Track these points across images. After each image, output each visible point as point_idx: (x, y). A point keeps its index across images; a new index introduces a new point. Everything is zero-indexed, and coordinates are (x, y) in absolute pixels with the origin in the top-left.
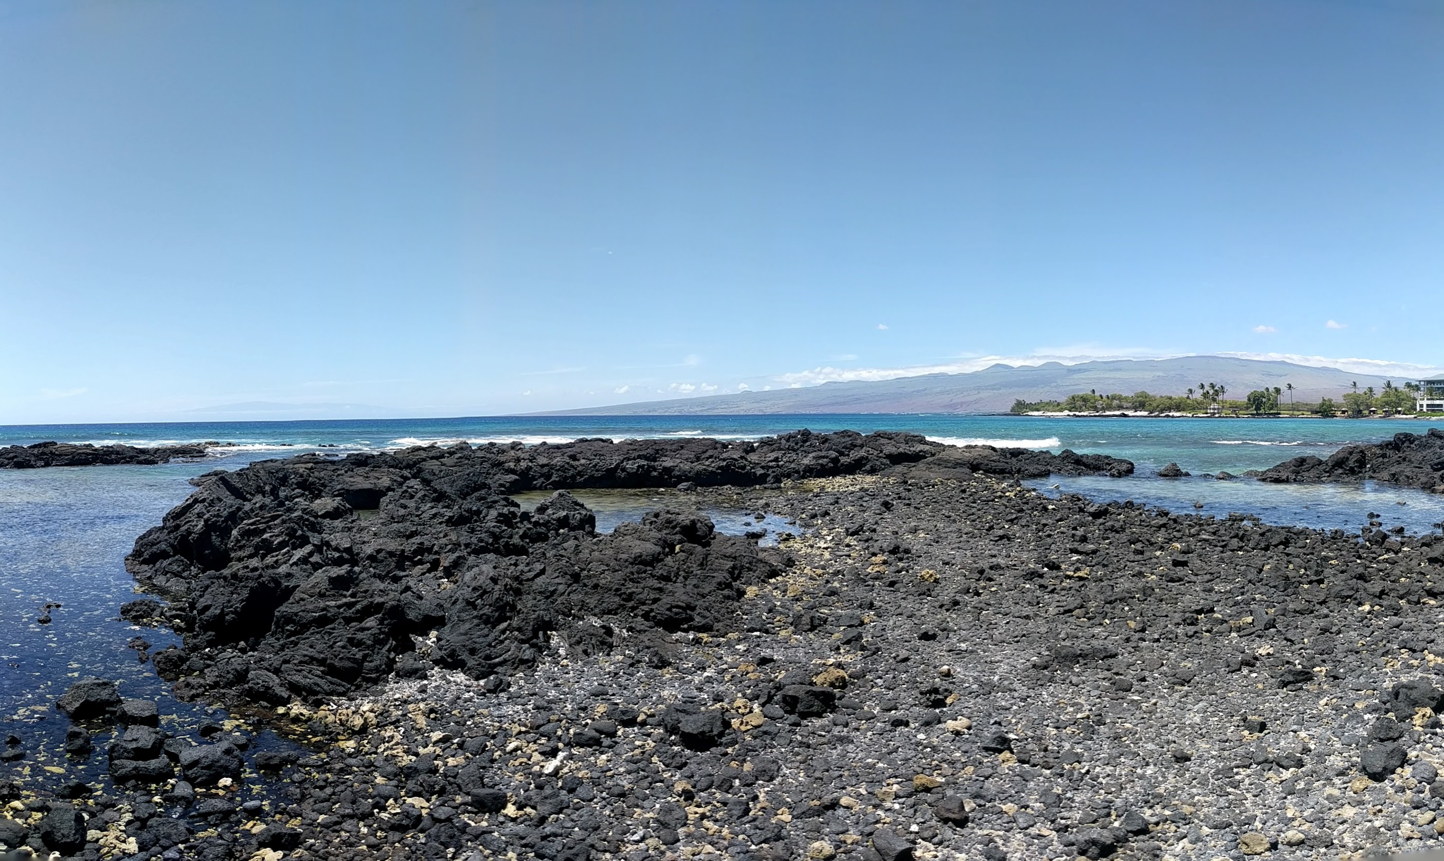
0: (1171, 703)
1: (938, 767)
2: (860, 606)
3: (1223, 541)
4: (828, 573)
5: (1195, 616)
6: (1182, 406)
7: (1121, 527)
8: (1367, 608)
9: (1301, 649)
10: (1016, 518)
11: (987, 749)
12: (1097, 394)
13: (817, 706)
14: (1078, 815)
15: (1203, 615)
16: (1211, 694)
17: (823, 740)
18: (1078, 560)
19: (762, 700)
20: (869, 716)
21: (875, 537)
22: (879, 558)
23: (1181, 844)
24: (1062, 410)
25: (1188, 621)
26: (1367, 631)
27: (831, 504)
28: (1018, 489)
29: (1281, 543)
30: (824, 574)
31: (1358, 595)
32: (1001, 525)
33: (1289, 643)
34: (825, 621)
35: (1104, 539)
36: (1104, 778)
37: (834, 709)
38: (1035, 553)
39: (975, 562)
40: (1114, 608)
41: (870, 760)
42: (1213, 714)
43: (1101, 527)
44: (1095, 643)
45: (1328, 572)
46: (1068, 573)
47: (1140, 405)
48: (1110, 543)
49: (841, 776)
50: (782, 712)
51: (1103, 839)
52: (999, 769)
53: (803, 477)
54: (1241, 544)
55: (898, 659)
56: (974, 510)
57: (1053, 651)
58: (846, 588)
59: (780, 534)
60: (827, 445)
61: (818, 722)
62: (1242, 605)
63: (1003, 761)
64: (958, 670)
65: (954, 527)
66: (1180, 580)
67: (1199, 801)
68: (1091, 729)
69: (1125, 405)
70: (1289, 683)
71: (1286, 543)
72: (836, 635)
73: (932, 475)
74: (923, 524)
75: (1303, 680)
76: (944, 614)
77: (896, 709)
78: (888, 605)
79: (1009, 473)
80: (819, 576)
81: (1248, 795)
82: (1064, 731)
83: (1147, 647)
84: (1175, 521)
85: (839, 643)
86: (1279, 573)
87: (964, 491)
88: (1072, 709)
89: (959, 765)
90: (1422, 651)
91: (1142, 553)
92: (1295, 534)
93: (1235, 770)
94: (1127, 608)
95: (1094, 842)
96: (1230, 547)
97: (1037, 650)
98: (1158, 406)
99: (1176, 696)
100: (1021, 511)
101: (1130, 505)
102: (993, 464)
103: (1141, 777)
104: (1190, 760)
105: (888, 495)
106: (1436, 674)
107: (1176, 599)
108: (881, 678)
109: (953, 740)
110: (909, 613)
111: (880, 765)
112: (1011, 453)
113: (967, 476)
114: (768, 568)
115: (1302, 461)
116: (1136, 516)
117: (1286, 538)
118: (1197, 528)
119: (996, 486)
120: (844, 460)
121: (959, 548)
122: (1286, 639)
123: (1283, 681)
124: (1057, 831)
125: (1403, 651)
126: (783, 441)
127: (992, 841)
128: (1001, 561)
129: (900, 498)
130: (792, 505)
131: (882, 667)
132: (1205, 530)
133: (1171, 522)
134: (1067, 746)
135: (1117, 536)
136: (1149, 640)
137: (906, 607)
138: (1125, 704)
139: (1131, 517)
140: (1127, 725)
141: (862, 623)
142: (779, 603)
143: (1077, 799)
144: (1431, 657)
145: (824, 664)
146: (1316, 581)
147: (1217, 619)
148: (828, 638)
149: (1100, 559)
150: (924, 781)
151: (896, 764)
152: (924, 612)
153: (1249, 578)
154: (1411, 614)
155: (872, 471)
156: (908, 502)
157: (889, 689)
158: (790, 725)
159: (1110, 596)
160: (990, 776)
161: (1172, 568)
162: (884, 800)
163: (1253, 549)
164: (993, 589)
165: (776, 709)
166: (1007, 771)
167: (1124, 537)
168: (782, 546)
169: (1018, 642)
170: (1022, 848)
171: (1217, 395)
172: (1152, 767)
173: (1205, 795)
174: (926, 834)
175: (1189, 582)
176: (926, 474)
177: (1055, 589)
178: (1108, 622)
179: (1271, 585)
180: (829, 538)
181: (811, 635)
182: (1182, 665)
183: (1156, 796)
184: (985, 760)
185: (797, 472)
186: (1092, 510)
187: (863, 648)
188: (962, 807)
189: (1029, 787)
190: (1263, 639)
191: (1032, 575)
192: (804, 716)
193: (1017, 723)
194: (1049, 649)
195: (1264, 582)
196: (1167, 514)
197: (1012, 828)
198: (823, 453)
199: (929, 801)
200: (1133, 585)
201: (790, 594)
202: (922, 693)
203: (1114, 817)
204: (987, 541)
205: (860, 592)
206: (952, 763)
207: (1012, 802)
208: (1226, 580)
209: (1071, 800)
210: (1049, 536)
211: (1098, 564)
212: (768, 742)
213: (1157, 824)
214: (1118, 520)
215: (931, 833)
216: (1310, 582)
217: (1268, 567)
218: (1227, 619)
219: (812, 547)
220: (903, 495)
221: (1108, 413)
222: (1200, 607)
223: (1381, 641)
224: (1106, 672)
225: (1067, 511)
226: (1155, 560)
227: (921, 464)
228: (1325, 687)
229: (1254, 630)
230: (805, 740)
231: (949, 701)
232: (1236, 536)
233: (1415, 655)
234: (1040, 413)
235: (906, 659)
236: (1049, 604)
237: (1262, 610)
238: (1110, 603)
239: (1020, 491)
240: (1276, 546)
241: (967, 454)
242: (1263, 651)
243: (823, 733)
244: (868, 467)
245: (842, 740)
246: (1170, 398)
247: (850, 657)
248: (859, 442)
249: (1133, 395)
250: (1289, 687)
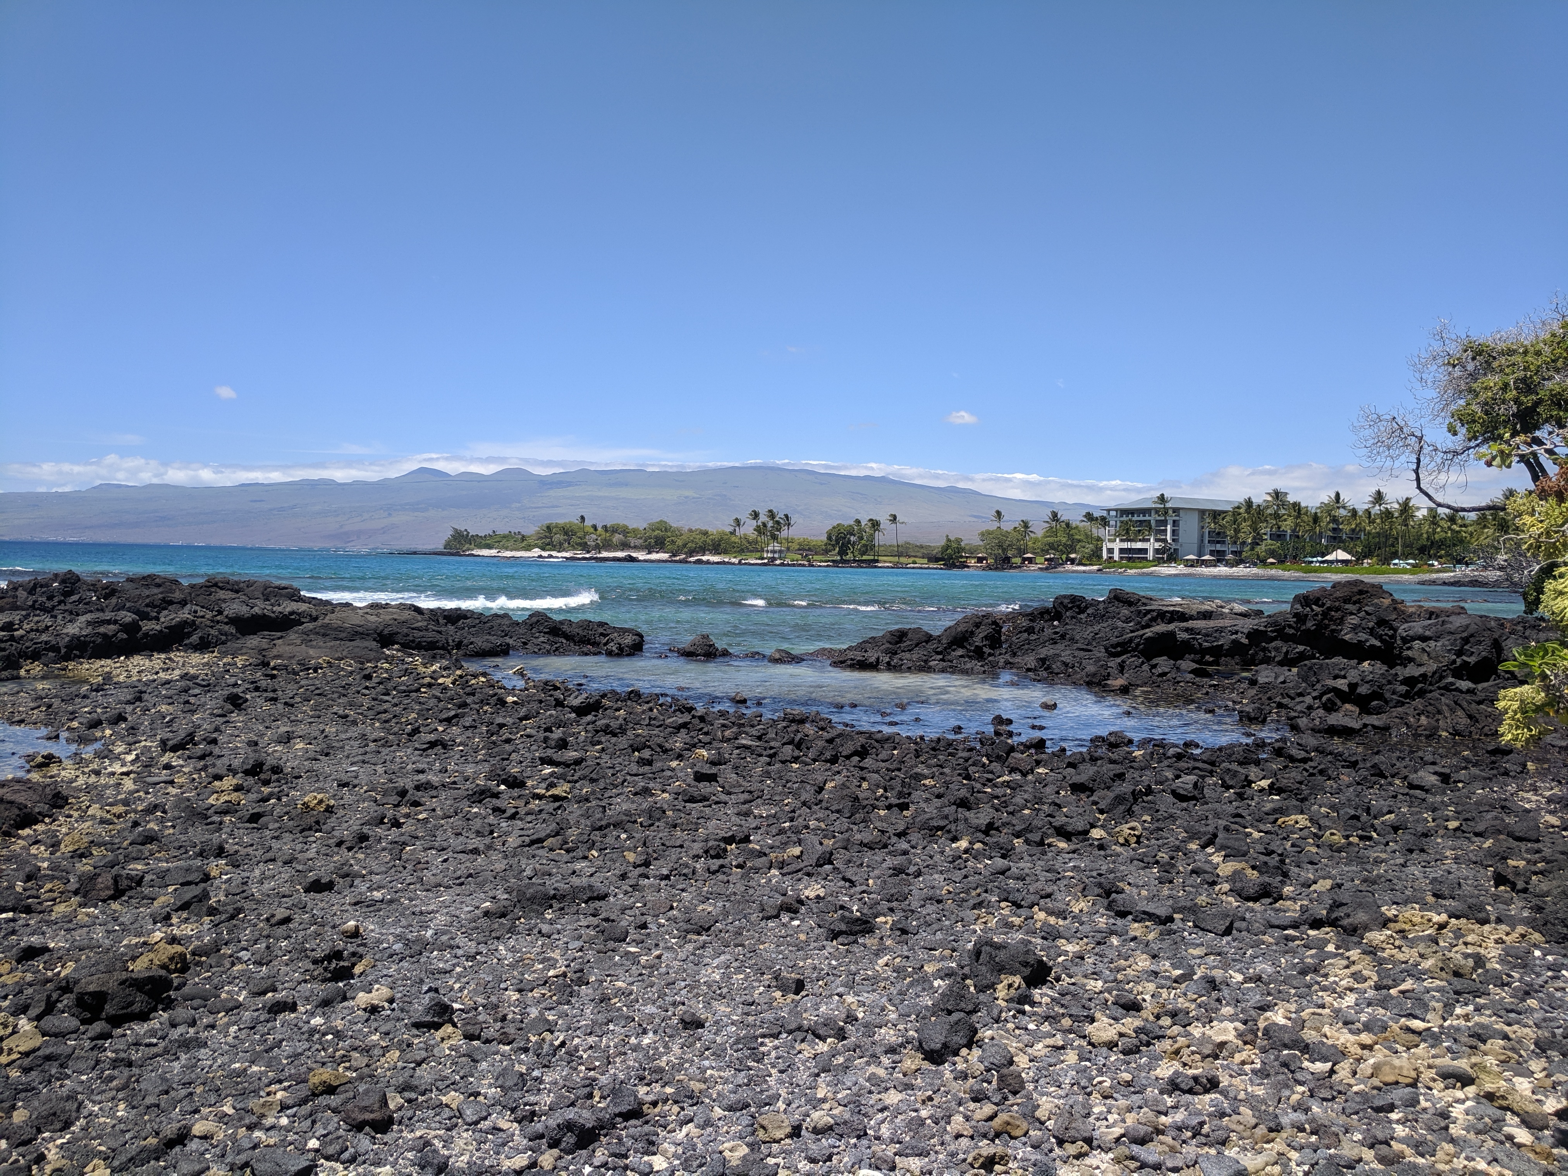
0: (682, 955)
1: (345, 1058)
2: (201, 854)
3: (771, 748)
4: (136, 811)
5: (723, 845)
6: (723, 546)
7: (621, 727)
8: (963, 844)
9: (864, 892)
10: (456, 716)
11: (417, 1025)
12: (588, 523)
13: (140, 1001)
14: (547, 1099)
15: (734, 846)
16: (736, 946)
17: (155, 1050)
18: (552, 774)
19: (34, 1012)
20: (231, 1005)
21: (216, 751)
22: (228, 782)
23: (685, 1130)
24: (528, 548)
25: (712, 852)
26: (958, 875)
27: (129, 702)
28: (459, 672)
29: (855, 753)
30: (126, 813)
31: (953, 827)
32: (432, 726)
33: (847, 884)
34: (139, 882)
35: (594, 744)
36: (585, 1051)
37: (169, 1005)
38: (486, 765)
39: (390, 781)
40: (605, 836)
41: (237, 1065)
42: (739, 970)
43: (590, 727)
44: (575, 881)
45: (916, 795)
46: (537, 791)
47: (657, 543)
48: (603, 750)
49: (191, 1094)
50: (75, 1023)
51: (581, 1121)
52: (436, 1051)
53: (67, 658)
54: (797, 753)
55: (273, 921)
56: (386, 706)
57: (515, 893)
58: (171, 831)
59: (30, 758)
60: (114, 600)
61: (141, 1028)
62: (789, 834)
63: (443, 1039)
64: (371, 928)
65: (354, 732)
66: (705, 799)
67: (712, 1076)
68: (569, 990)
69: (633, 542)
70: (841, 933)
71: (862, 753)
72: (162, 899)
73: (311, 652)
74: (301, 729)
75: (861, 932)
76: (343, 855)
77: (275, 990)
78: (250, 850)
79: (443, 648)
80: (119, 816)
81: (773, 1071)
82: (530, 994)
83: (652, 885)
84: (702, 719)
85: (168, 909)
86: (845, 793)
87: (368, 677)
88: (541, 966)
89: (377, 1052)
90: (1031, 907)
91: (650, 763)
92: (877, 741)
93: (760, 1040)
94: (623, 836)
95: (569, 1126)
96: (781, 756)
97: (491, 894)
98: (685, 545)
99: (690, 947)
100: (464, 705)
101: (635, 695)
102: (417, 634)
103: (635, 1049)
104: (703, 1026)
105: (235, 685)
106: (1043, 938)
107: (697, 824)
108: (247, 950)
109: (367, 1021)
110: (287, 857)
111: (255, 1068)
112: (445, 617)
113: (372, 655)
114: (17, 812)
115: (900, 636)
116: (644, 712)
117: (862, 746)
118: (735, 729)
119: (421, 669)
120: (148, 626)
121: (364, 762)
122: (844, 879)
123: (833, 931)
124: (519, 1122)
125: (1003, 904)
126: (22, 594)
127: (428, 1143)
128: (434, 779)
129: (257, 689)
130: (50, 706)
131: (247, 934)
132: (747, 734)
133: (696, 721)
134: (534, 1012)
135: (614, 740)
136: (655, 877)
137: (280, 849)
138: (617, 958)
139: (636, 714)
140: (620, 984)
141: (207, 878)
142: (45, 865)
143: (547, 1079)
144: (1042, 915)
145: (145, 943)
146: (897, 805)
147: (752, 851)
148: (147, 906)
149: (586, 772)
150: (325, 1077)
151: (280, 1063)
152: (311, 854)
153: (802, 798)
154: (1027, 858)
155: (203, 646)
156: (271, 695)
157: (260, 963)
158: (92, 1039)
159: (600, 820)
160: (423, 1061)
161: (693, 783)
162: (263, 1116)
163: (815, 760)
164: (420, 817)
165: (66, 1020)
166: (447, 1052)
167: (623, 742)
168: (35, 776)
169: (462, 884)
170: (471, 1148)
171: (779, 530)
172: (651, 1034)
173: (720, 1069)
174: (331, 1150)
175: (717, 803)
176: (302, 651)
177: (517, 813)
178: (596, 854)
179: (833, 808)
180: (130, 758)
181: (115, 906)
182: (700, 908)
183: (654, 1071)
184: (416, 1041)
185: (55, 649)
186: (576, 702)
187: (212, 911)
188: (384, 1102)
189: (479, 1069)
190: (813, 879)
191: (480, 796)
192: (117, 1021)
193: (461, 990)
194: (508, 891)
195: (824, 804)
196: (690, 709)
197: (456, 1125)
198: (108, 615)
199: (333, 1105)
200: (634, 806)
201: (66, 848)
202: (315, 962)
203: (597, 1099)
204: (409, 751)
205: (198, 834)
206: (367, 1050)
207: (456, 1091)
208: (771, 802)
209: (539, 1080)
210: (508, 741)
211: (584, 778)
212: (53, 1071)
213: (654, 1104)
214: (617, 718)
215: (338, 1147)
216: (889, 807)
217: (833, 784)
218: (767, 851)
219: (97, 773)
220: (263, 684)
221: (605, 554)
222: (730, 834)
223: (975, 889)
224: (591, 918)
225: (535, 705)
226: (669, 773)
227: (293, 635)
228: (889, 942)
229: (802, 865)
230: (122, 1055)
231: (357, 970)
232: (791, 742)
233: (1018, 911)
234: (493, 552)
235: (287, 920)
236: (507, 834)
237: (815, 840)
238: (600, 828)
239: (461, 677)
240: (848, 757)
241: (373, 618)
242: (810, 893)
243: (155, 1041)
244: (195, 639)
245: (186, 1044)
246: (706, 533)
247: (190, 926)
248: (177, 595)
249: (645, 525)
250: (840, 939)
